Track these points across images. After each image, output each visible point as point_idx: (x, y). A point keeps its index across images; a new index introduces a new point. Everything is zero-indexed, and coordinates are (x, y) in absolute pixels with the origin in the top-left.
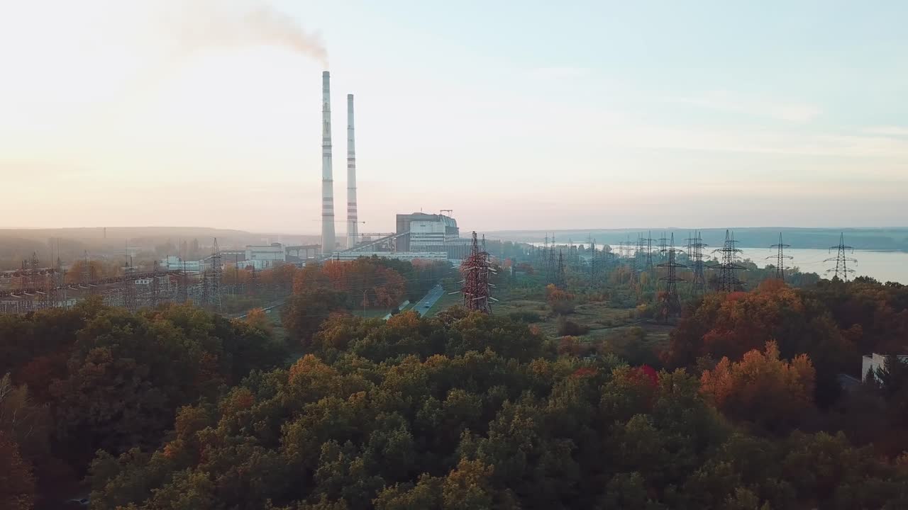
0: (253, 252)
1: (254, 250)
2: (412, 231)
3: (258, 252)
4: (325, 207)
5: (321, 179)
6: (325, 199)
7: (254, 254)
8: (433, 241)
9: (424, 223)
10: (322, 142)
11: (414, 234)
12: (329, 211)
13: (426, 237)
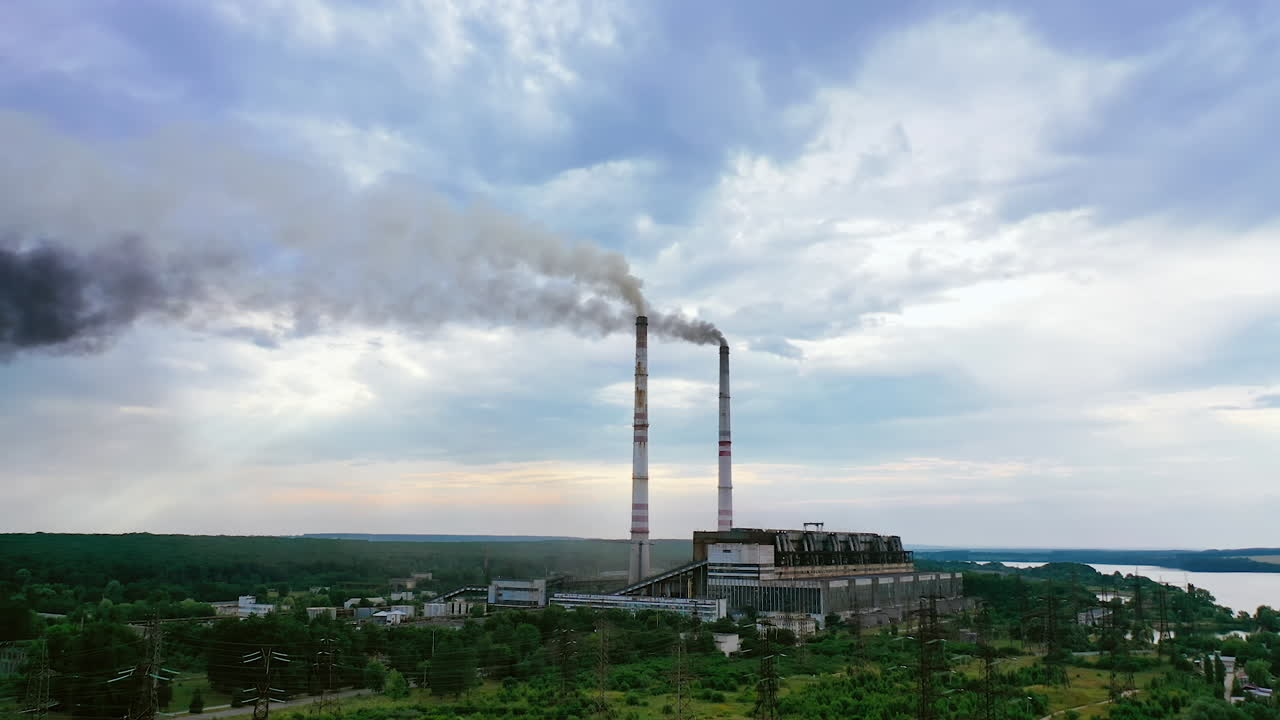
0: (499, 589)
1: (501, 586)
2: (711, 560)
3: (506, 589)
4: (635, 519)
5: (631, 476)
6: (636, 506)
7: (500, 592)
8: (738, 578)
9: (729, 547)
10: (633, 421)
11: (714, 565)
12: (640, 525)
13: (732, 571)
